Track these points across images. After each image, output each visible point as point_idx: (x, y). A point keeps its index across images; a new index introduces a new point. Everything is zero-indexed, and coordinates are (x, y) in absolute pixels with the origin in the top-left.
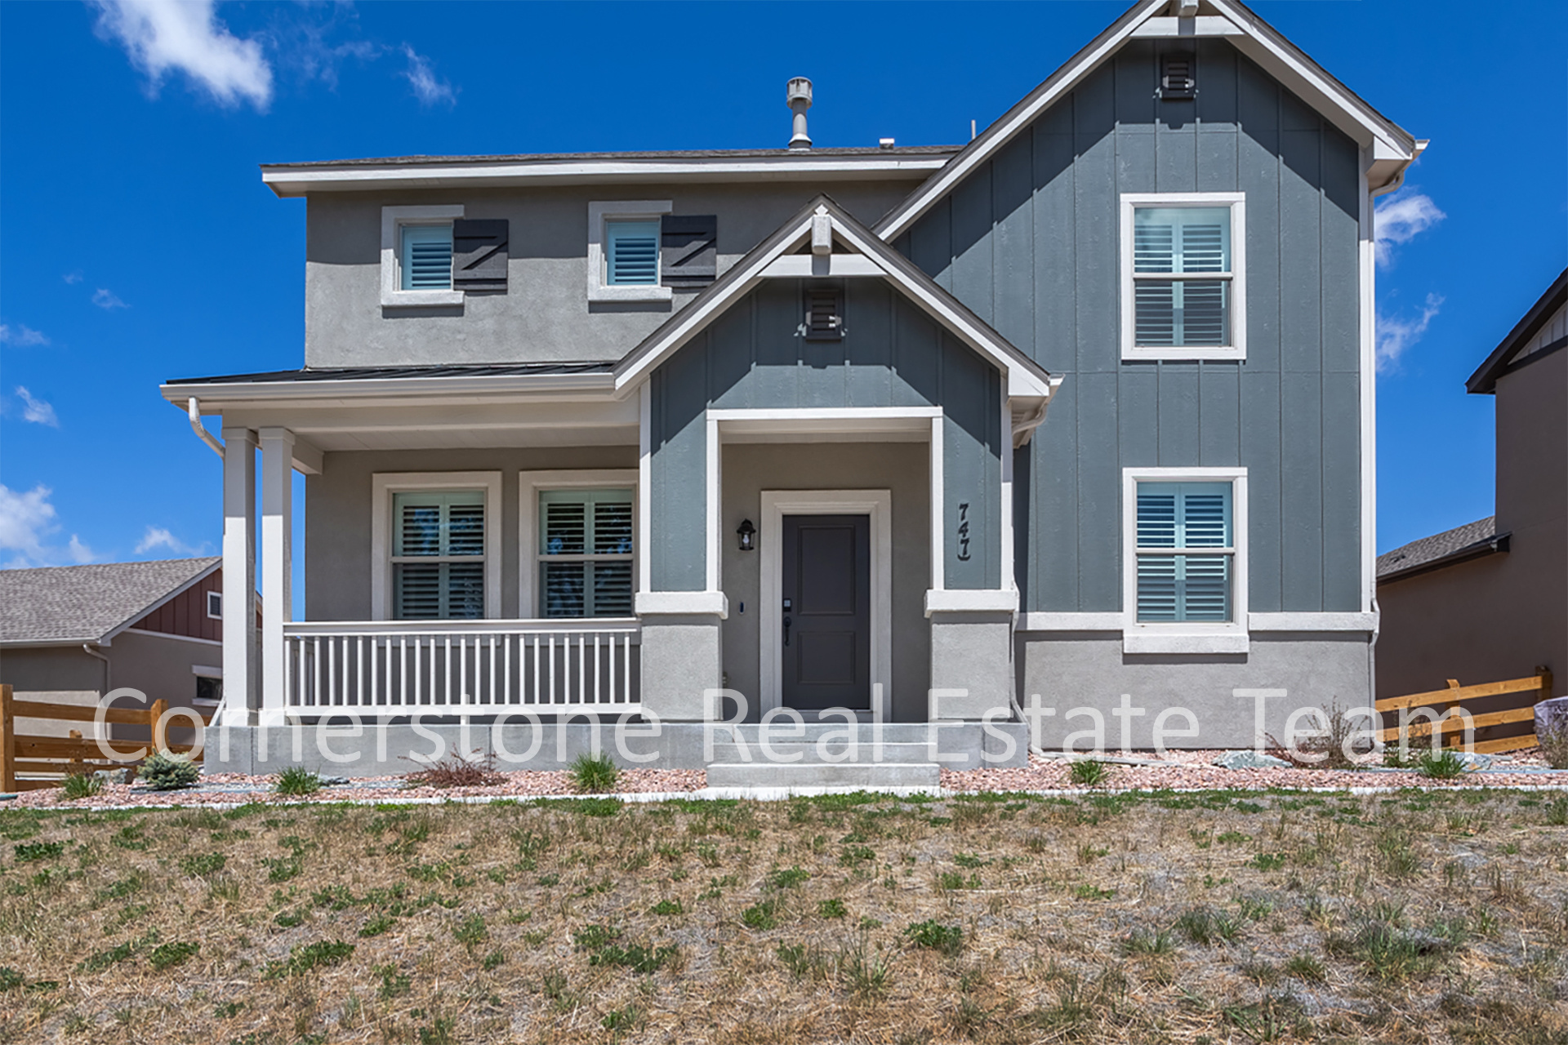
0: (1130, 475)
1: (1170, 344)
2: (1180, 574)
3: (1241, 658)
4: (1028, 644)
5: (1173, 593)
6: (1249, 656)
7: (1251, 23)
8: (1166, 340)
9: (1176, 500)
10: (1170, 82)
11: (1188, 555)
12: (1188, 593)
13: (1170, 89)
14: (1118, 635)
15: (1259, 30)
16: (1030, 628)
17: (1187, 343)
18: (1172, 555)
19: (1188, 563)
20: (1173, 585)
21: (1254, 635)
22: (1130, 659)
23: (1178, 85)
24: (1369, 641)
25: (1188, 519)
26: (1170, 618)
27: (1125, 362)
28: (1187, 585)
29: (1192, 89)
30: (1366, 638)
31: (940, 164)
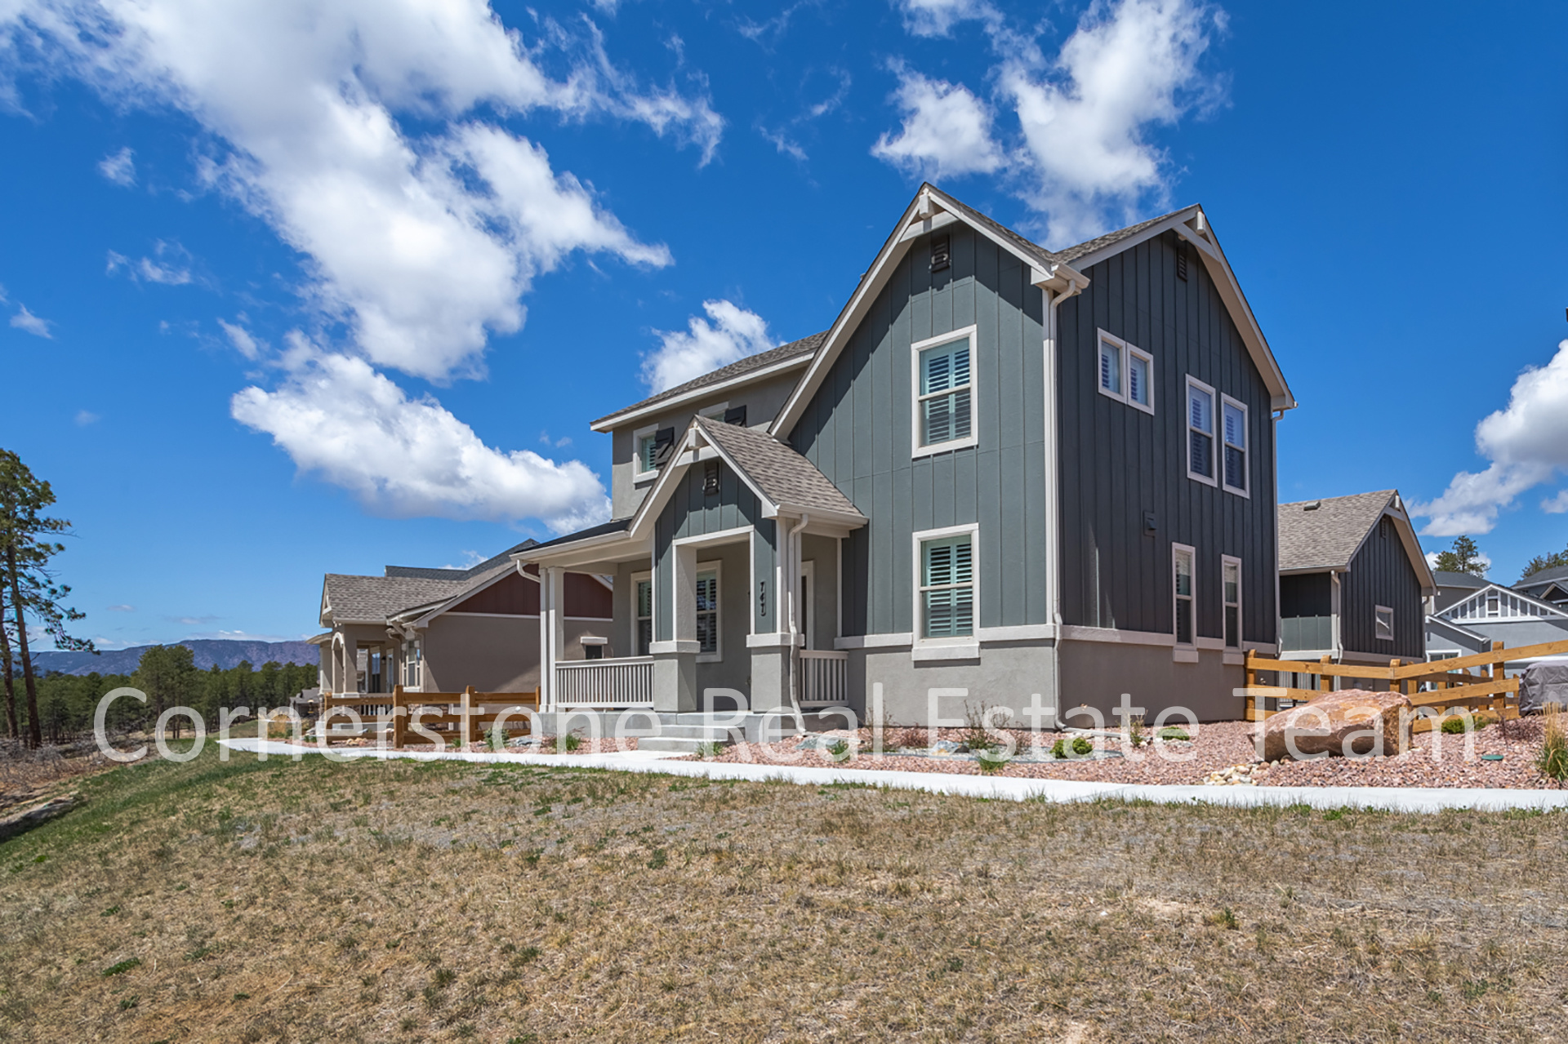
0: (917, 536)
1: (947, 439)
2: (954, 603)
3: (976, 662)
4: (868, 656)
5: (949, 616)
6: (982, 661)
7: (960, 210)
8: (943, 436)
9: (951, 549)
10: (936, 259)
11: (958, 588)
12: (959, 615)
13: (936, 264)
14: (908, 648)
15: (965, 214)
16: (866, 646)
17: (957, 437)
18: (949, 589)
19: (958, 594)
20: (949, 610)
21: (984, 645)
22: (919, 664)
23: (939, 259)
24: (1053, 646)
25: (959, 562)
26: (947, 634)
27: (915, 460)
28: (959, 610)
29: (948, 260)
30: (1051, 643)
31: (811, 356)
